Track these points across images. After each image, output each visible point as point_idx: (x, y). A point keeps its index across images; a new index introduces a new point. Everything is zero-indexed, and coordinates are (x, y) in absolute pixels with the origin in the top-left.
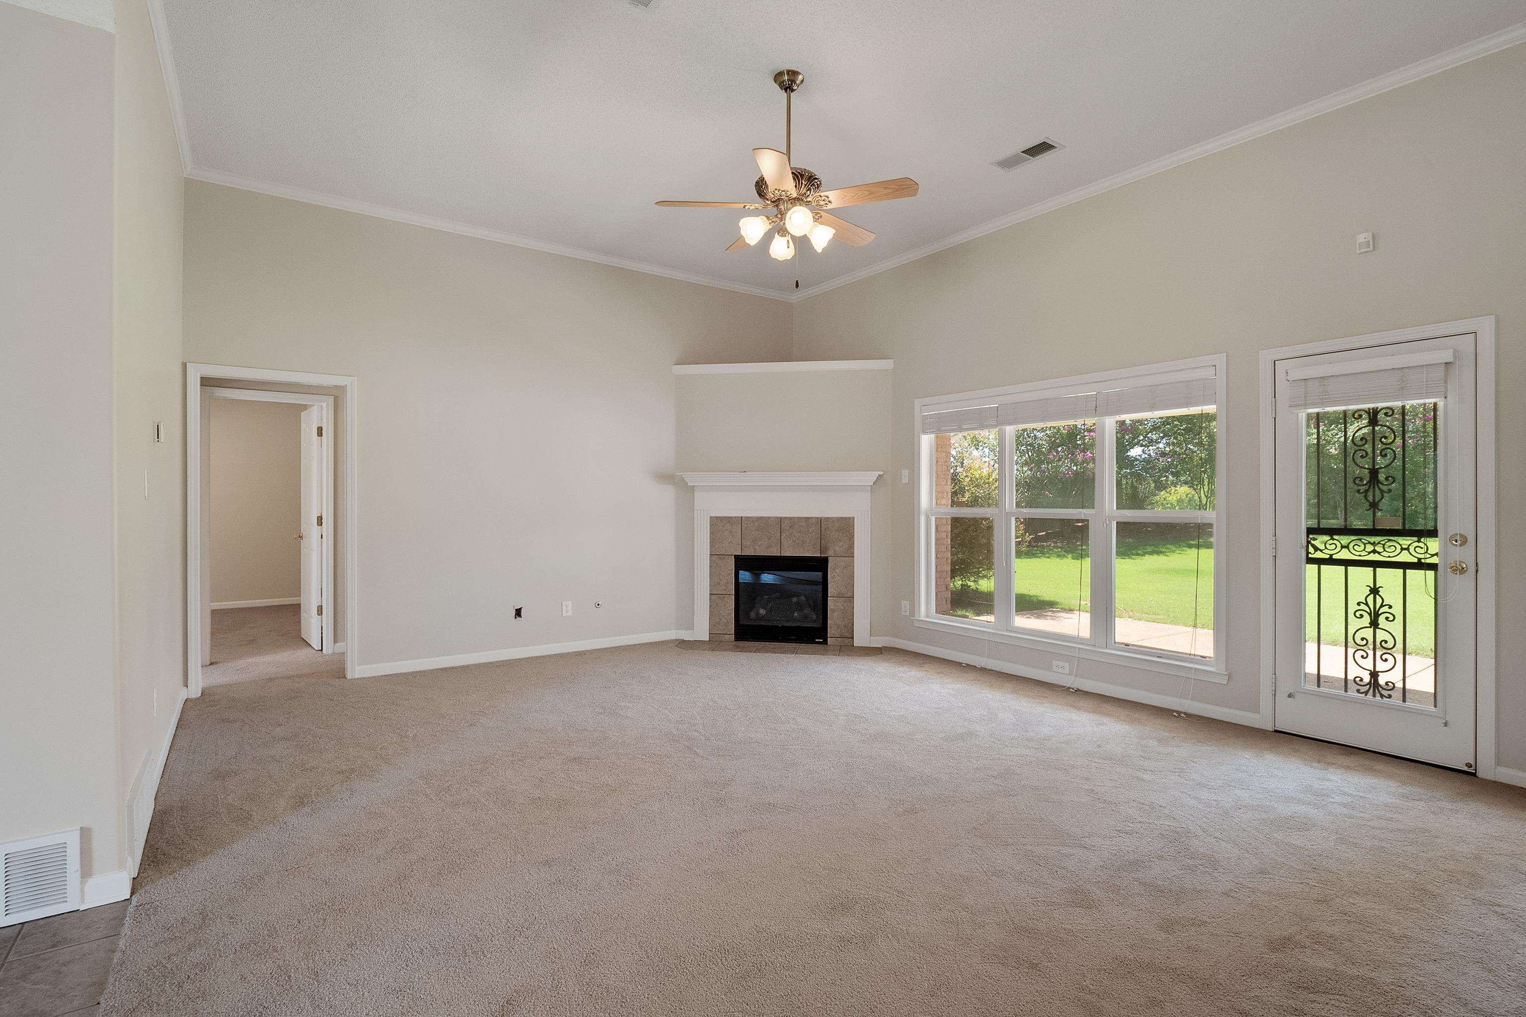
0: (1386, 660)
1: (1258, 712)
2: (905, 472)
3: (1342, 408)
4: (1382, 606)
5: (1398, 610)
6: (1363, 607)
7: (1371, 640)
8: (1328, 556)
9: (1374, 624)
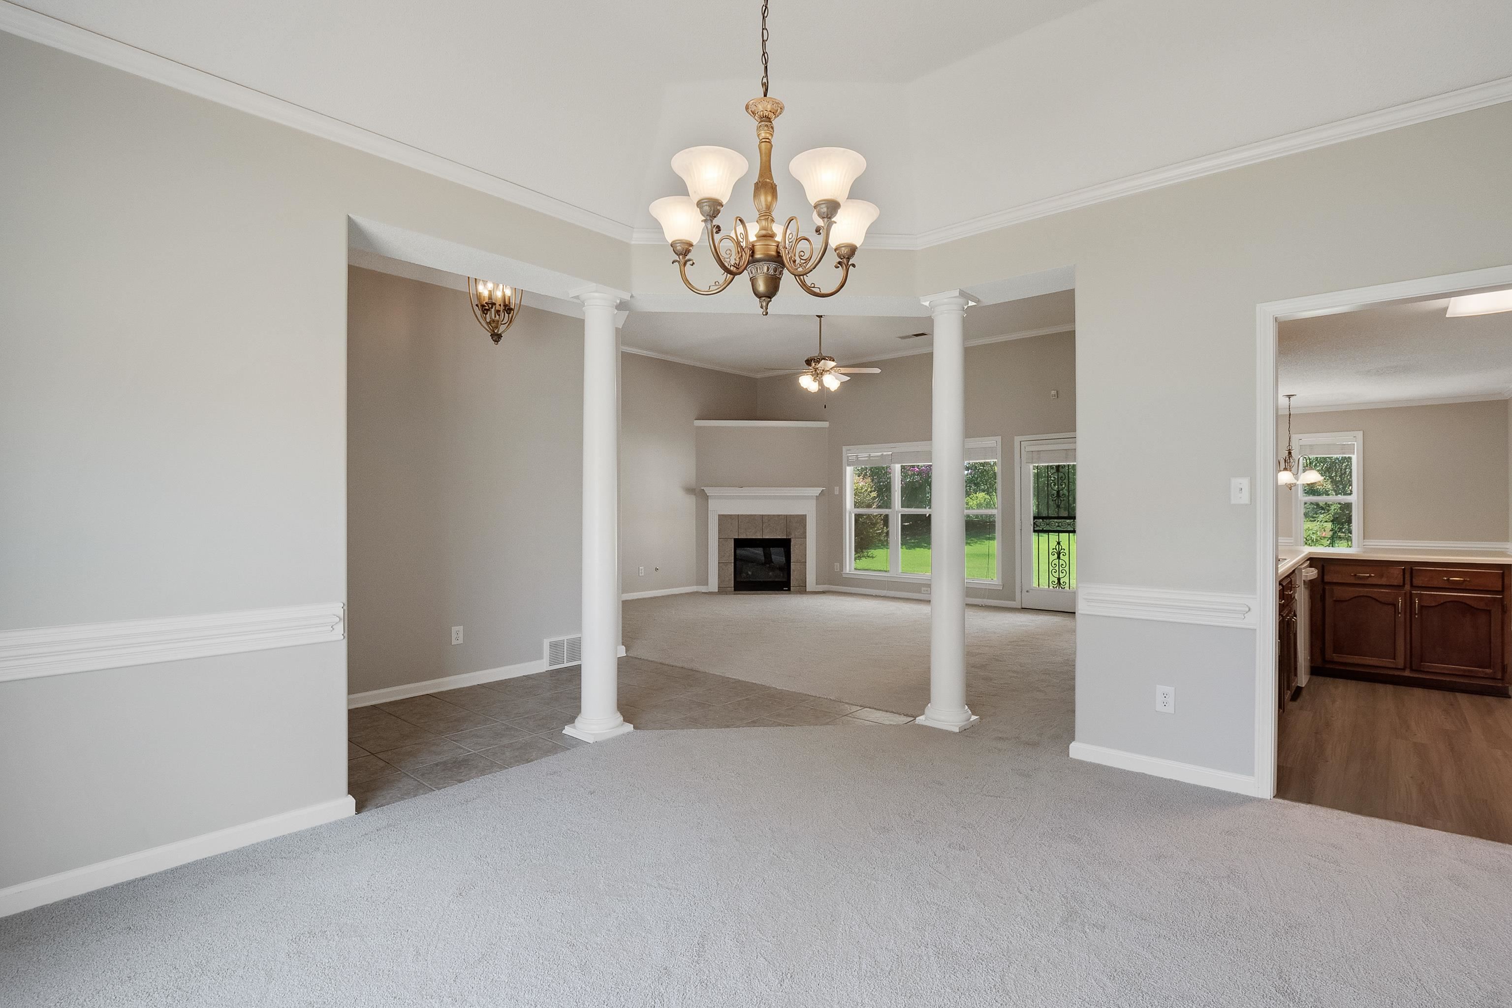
0: (1063, 573)
1: (1015, 601)
2: (837, 488)
3: (1047, 464)
4: (1061, 549)
5: (1067, 551)
6: (1055, 550)
7: (1058, 564)
8: (1041, 529)
9: (1059, 558)
